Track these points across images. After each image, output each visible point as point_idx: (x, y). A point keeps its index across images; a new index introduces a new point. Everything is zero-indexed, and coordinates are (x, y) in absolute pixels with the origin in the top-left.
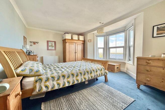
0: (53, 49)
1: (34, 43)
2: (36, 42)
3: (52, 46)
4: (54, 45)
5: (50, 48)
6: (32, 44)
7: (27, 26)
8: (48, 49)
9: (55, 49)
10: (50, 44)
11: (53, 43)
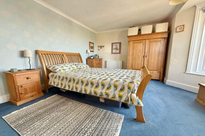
0: (117, 52)
1: (101, 47)
2: (102, 46)
3: (116, 49)
4: (118, 47)
5: (114, 51)
6: (99, 48)
7: (95, 32)
8: (112, 53)
9: (120, 53)
10: (114, 47)
11: (118, 45)
